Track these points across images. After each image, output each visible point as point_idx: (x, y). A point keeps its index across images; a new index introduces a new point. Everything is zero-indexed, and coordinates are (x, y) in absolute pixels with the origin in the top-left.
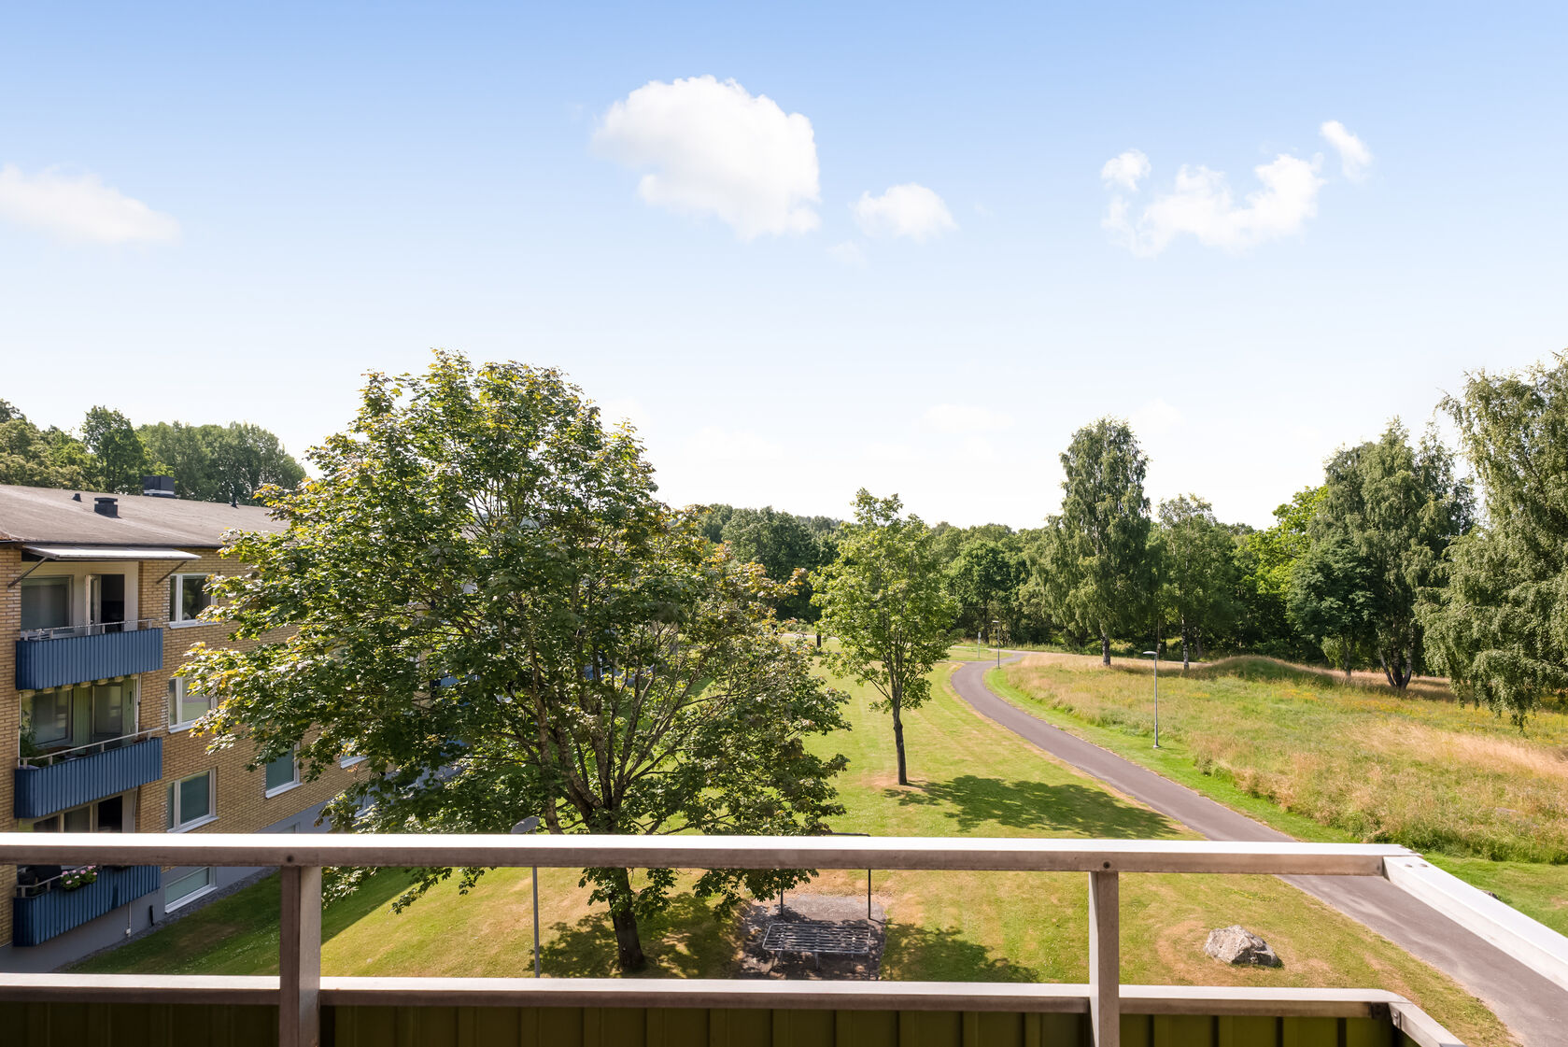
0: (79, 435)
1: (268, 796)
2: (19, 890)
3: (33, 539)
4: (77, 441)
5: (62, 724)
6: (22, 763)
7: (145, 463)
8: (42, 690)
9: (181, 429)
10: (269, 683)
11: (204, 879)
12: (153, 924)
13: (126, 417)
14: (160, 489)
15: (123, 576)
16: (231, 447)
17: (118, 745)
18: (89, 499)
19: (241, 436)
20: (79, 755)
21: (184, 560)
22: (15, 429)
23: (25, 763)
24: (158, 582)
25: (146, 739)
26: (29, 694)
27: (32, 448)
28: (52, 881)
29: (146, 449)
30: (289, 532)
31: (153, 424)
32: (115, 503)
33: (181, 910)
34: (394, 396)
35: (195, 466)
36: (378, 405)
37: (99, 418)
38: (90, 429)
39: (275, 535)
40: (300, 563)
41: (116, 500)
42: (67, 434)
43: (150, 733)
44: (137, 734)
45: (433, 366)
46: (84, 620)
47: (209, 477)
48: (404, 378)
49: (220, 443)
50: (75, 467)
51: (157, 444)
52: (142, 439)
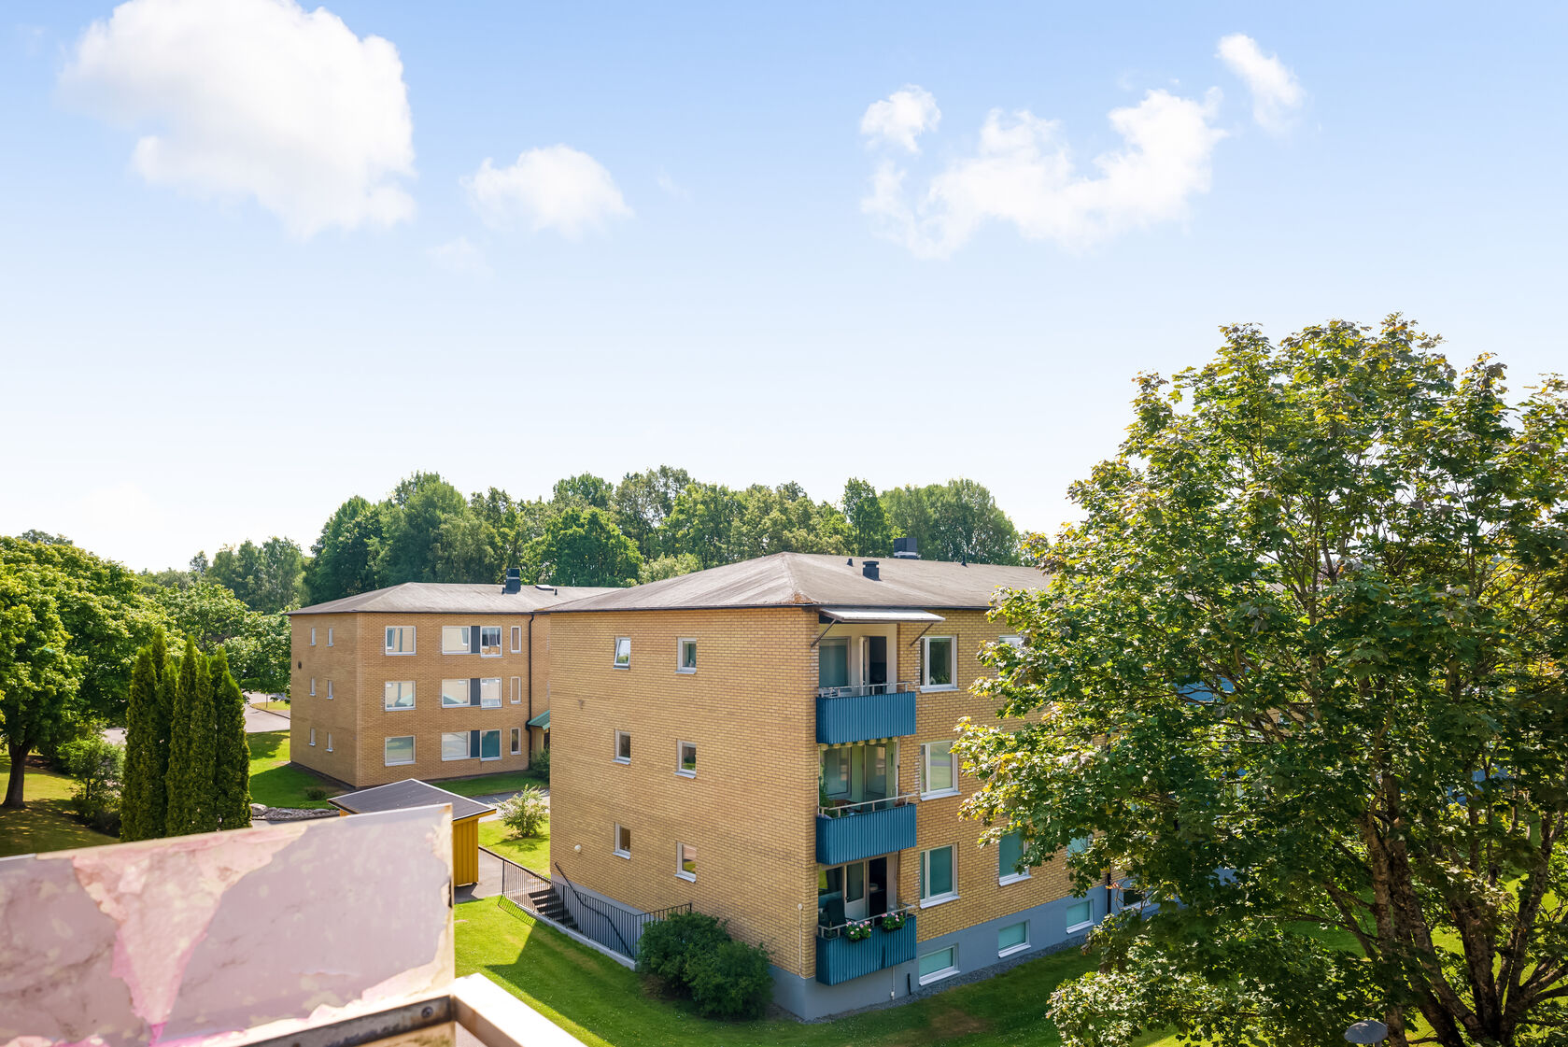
0: (840, 507)
1: (1001, 884)
2: (820, 929)
3: (826, 602)
4: (839, 513)
5: (844, 778)
6: (820, 812)
7: (885, 528)
8: (832, 745)
9: (910, 492)
10: (1045, 773)
11: (948, 959)
12: (910, 994)
13: (871, 485)
14: (905, 551)
15: (885, 638)
16: (950, 506)
17: (881, 807)
18: (859, 562)
19: (958, 493)
20: (856, 811)
21: (932, 622)
22: (801, 506)
23: (823, 812)
24: (911, 645)
25: (904, 804)
26: (825, 747)
27: (811, 522)
28: (841, 928)
29: (886, 515)
30: (1057, 589)
31: (890, 490)
32: (877, 566)
33: (932, 985)
34: (1172, 402)
35: (923, 528)
36: (1154, 417)
37: (855, 489)
38: (848, 501)
39: (1043, 593)
40: (1074, 626)
41: (878, 563)
42: (833, 507)
43: (907, 798)
44: (897, 798)
45: (1223, 350)
46: (859, 681)
47: (933, 538)
48: (1186, 374)
49: (942, 502)
50: (839, 536)
51: (894, 508)
52: (883, 505)
